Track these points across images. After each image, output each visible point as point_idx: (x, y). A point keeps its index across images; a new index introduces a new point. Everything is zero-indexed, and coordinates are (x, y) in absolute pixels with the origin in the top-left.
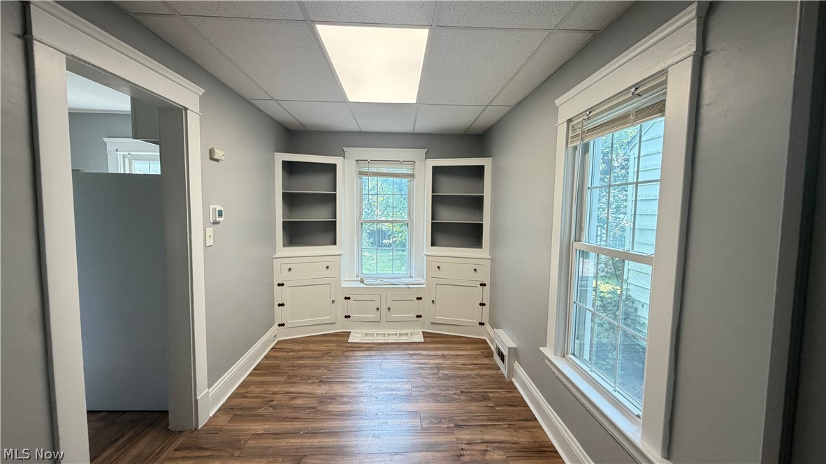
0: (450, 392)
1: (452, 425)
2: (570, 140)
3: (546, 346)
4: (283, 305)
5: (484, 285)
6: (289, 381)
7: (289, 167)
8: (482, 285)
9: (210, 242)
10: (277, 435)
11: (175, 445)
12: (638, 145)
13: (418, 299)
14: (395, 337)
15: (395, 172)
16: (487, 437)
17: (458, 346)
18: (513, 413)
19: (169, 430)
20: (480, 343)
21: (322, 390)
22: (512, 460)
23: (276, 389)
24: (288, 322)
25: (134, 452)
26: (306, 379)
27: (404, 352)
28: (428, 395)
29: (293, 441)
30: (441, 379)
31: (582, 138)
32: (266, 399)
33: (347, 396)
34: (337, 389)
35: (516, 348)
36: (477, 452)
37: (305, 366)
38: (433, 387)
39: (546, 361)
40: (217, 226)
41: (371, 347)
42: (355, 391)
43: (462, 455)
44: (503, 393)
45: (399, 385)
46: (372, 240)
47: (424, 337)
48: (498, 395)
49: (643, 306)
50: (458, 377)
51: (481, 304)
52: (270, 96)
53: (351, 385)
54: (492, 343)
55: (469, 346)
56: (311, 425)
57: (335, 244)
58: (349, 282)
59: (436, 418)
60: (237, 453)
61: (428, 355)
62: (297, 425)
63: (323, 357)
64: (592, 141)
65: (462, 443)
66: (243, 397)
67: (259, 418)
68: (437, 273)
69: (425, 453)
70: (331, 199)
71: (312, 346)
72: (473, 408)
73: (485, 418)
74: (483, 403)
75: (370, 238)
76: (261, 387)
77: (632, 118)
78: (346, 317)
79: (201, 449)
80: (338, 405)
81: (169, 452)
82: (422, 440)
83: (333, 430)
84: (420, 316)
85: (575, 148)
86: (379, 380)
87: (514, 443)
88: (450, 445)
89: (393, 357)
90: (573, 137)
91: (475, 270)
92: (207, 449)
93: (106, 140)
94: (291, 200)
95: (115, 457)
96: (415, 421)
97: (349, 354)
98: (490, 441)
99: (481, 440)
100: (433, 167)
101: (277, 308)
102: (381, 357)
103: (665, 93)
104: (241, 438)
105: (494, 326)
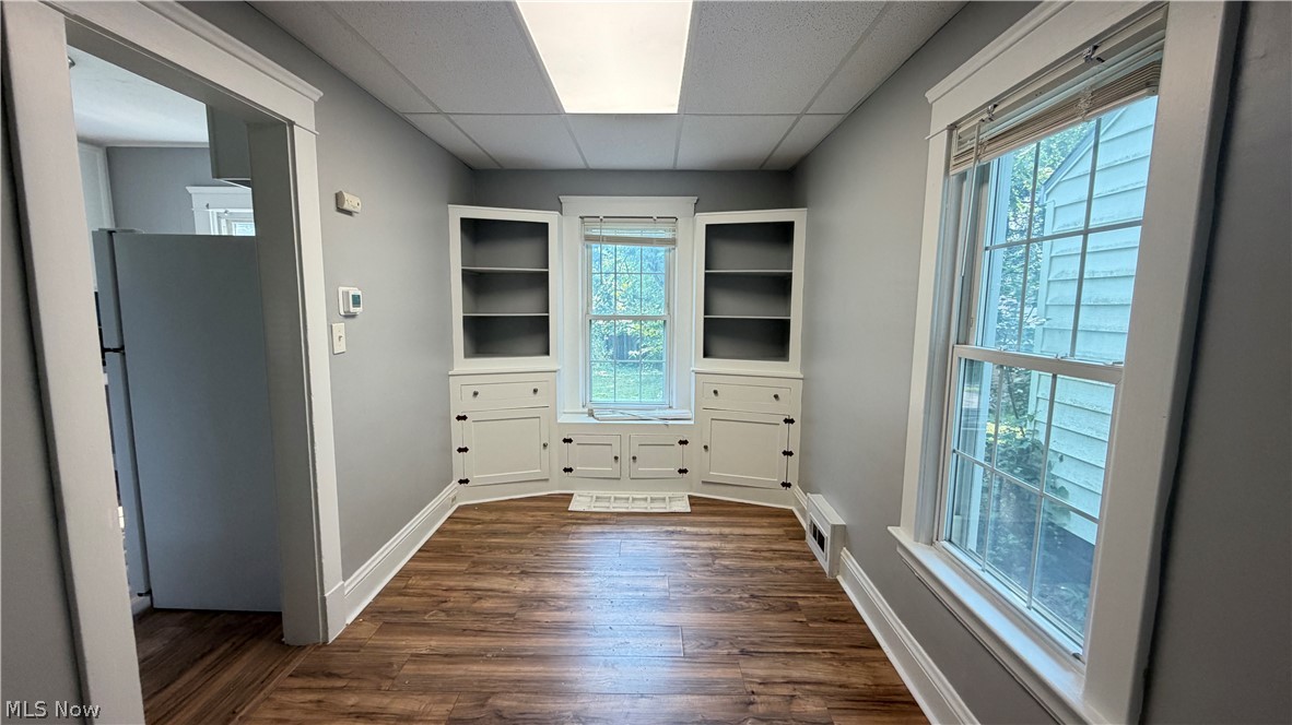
0: (732, 595)
1: (736, 651)
2: (953, 162)
3: (899, 525)
4: (465, 450)
5: (792, 421)
6: (474, 570)
7: (472, 229)
8: (786, 421)
9: (340, 347)
10: (450, 657)
11: (290, 669)
12: (1091, 152)
13: (682, 442)
14: (643, 504)
15: (644, 235)
16: (796, 674)
17: (747, 520)
18: (839, 633)
19: (283, 643)
20: (784, 516)
21: (524, 586)
22: (839, 715)
23: (452, 584)
24: (474, 478)
25: (226, 677)
26: (499, 568)
27: (659, 528)
28: (696, 599)
29: (475, 668)
30: (717, 573)
31: (978, 156)
32: (435, 599)
33: (564, 597)
34: (550, 586)
35: (845, 526)
36: (777, 699)
37: (499, 547)
38: (705, 586)
39: (899, 550)
40: (350, 321)
41: (604, 519)
42: (577, 589)
43: (752, 703)
44: (821, 600)
45: (648, 582)
46: (611, 351)
47: (691, 505)
48: (812, 603)
49: (1061, 459)
50: (747, 571)
51: (785, 453)
52: (436, 107)
53: (570, 580)
54: (804, 516)
55: (765, 521)
56: (506, 643)
57: (547, 353)
58: (570, 415)
59: (709, 639)
60: (386, 684)
61: (697, 534)
62: (483, 642)
63: (527, 533)
64: (996, 161)
65: (751, 682)
66: (400, 595)
67: (421, 628)
68: (713, 402)
69: (690, 697)
70: (540, 281)
71: (511, 516)
72: (772, 623)
73: (791, 640)
74: (789, 616)
75: (608, 349)
76: (427, 580)
77: (1083, 105)
78: (566, 470)
79: (330, 675)
80: (551, 611)
81: (281, 678)
82: (685, 675)
83: (540, 652)
84: (685, 471)
85: (963, 177)
86: (618, 573)
87: (840, 686)
88: (732, 685)
89: (639, 536)
90: (957, 157)
91: (776, 397)
92: (339, 676)
93: (191, 189)
94: (476, 282)
95: (200, 684)
96: (674, 641)
97: (569, 529)
98: (799, 680)
99: (784, 677)
100: (707, 226)
101: (457, 456)
102: (621, 536)
103: (1161, 48)
104: (393, 659)
105: (807, 488)
